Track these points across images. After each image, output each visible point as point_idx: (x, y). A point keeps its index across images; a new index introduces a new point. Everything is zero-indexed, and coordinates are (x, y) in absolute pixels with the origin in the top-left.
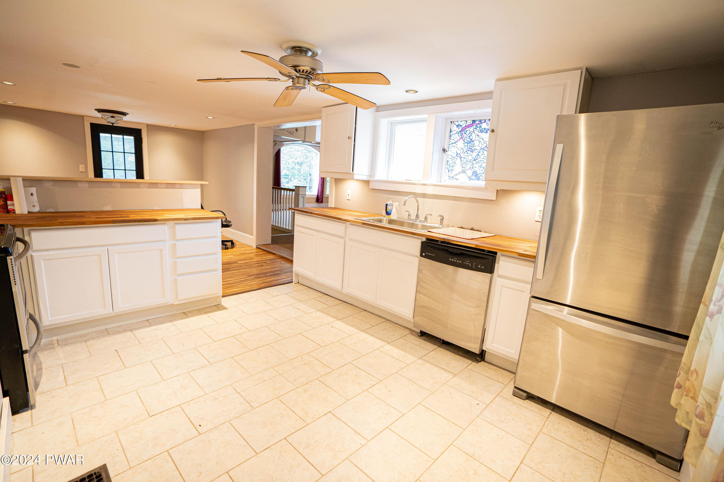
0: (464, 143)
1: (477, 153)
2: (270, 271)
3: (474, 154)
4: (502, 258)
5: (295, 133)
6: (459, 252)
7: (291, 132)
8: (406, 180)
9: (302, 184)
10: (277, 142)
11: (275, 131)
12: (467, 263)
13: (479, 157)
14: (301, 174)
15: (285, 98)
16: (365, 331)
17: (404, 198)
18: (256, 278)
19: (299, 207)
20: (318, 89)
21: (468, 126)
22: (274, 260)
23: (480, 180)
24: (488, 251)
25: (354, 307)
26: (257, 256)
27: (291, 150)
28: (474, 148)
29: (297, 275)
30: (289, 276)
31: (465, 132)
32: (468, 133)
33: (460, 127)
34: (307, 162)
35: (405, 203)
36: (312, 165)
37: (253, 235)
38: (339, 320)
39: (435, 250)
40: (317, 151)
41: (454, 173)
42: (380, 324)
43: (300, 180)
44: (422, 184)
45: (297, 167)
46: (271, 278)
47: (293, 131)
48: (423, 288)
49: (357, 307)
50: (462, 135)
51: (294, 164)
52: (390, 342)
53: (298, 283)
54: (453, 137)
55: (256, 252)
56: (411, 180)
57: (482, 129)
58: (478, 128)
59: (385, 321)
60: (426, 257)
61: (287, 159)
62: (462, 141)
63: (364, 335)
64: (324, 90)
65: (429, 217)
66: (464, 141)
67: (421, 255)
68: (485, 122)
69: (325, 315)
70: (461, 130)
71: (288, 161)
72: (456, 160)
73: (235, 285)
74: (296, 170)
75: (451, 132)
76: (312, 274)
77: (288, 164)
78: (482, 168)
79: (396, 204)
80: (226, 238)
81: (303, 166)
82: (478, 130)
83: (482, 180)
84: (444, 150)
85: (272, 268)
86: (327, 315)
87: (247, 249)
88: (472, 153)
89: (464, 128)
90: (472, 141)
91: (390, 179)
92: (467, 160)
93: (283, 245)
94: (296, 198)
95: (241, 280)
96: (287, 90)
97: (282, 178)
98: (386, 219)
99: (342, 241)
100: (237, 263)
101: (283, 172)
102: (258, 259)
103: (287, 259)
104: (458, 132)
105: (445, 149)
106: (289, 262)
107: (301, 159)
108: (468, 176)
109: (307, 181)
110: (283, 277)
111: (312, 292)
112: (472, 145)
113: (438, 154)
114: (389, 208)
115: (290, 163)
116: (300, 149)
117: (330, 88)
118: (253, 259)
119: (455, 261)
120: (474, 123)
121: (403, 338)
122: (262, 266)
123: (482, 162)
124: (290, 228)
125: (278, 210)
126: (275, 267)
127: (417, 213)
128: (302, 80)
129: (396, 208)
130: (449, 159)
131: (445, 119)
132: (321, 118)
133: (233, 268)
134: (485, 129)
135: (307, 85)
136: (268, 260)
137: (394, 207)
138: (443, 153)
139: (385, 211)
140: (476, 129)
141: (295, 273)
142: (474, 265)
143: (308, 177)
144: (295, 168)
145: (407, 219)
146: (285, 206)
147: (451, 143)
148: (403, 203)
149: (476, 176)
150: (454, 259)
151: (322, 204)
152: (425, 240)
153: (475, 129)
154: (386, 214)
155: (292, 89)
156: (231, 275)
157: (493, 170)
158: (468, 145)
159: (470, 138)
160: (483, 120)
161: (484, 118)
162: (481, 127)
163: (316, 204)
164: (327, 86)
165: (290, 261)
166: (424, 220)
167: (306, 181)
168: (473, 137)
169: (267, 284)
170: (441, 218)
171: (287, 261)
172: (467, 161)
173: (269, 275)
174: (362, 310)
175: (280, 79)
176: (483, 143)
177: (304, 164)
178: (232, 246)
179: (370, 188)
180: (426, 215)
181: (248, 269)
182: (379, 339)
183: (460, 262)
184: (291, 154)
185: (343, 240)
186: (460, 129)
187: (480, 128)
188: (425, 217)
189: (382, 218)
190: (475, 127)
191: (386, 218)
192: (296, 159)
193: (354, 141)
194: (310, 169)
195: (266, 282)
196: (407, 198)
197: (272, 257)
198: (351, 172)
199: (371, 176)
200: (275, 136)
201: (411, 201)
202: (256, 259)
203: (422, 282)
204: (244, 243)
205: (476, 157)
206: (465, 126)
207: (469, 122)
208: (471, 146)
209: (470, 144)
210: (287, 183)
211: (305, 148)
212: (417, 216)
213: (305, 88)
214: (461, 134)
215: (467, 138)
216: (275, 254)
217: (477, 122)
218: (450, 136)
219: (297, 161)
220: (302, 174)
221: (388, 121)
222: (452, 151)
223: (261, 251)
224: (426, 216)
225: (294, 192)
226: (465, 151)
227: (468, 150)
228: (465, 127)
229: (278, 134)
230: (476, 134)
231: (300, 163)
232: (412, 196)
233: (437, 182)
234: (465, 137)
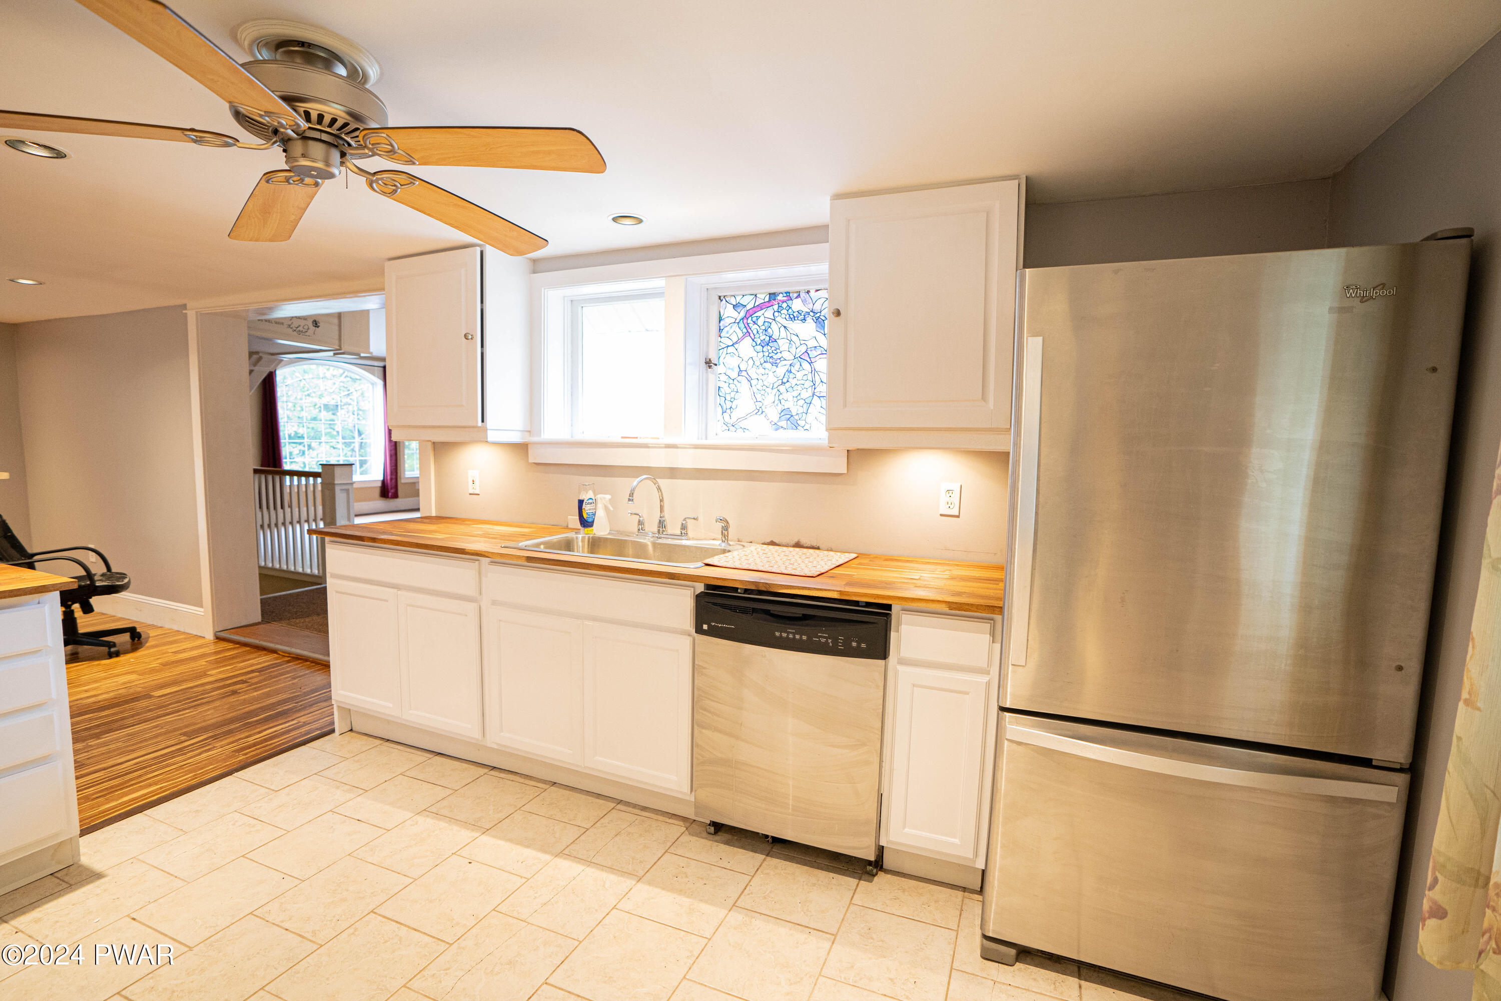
0: (754, 344)
1: (787, 367)
2: (259, 706)
3: (781, 370)
4: (905, 617)
5: (310, 332)
6: (800, 611)
7: (301, 329)
8: (622, 437)
9: (339, 456)
10: (261, 355)
11: (251, 325)
12: (823, 637)
13: (791, 376)
14: (335, 433)
15: (266, 211)
16: (566, 852)
17: (626, 484)
18: (215, 737)
19: (338, 524)
20: (374, 185)
21: (761, 307)
22: (273, 668)
23: (799, 427)
24: (866, 602)
25: (522, 780)
26: (219, 663)
27: (306, 377)
28: (779, 355)
29: (346, 711)
30: (320, 713)
31: (754, 319)
32: (760, 322)
33: (741, 308)
34: (350, 404)
35: (631, 495)
36: (363, 411)
37: (201, 606)
38: (486, 831)
39: (735, 613)
40: (374, 376)
41: (736, 415)
42: (602, 820)
43: (335, 446)
44: (665, 445)
45: (325, 415)
46: (265, 730)
47: (306, 327)
48: (710, 712)
49: (530, 778)
50: (748, 328)
51: (317, 410)
52: (641, 873)
53: (351, 730)
54: (727, 332)
55: (216, 653)
56: (637, 438)
57: (794, 312)
58: (784, 311)
59: (613, 805)
60: (713, 632)
61: (296, 398)
62: (748, 340)
63: (568, 869)
64: (395, 191)
65: (690, 523)
66: (753, 341)
67: (699, 630)
68: (799, 296)
69: (442, 824)
70: (745, 316)
71: (300, 402)
72: (738, 385)
73: (140, 776)
74: (321, 423)
75: (720, 320)
76: (391, 705)
77: (299, 409)
78: (801, 402)
79: (604, 498)
80: (114, 621)
81: (341, 413)
82: (783, 316)
83: (805, 428)
84: (709, 363)
85: (268, 695)
86: (450, 821)
87: (184, 647)
88: (775, 367)
89: (751, 311)
90: (772, 340)
91: (579, 437)
92: (765, 383)
93: (297, 621)
94: (327, 493)
95: (162, 755)
96: (267, 182)
97: (285, 445)
98: (583, 538)
99: (471, 607)
100: (148, 696)
101: (287, 427)
102: (220, 672)
103: (312, 662)
104: (737, 321)
105: (710, 360)
106: (319, 670)
107: (335, 396)
108: (770, 420)
109: (352, 447)
110: (303, 719)
111: (396, 750)
112: (773, 348)
113: (695, 372)
114: (586, 509)
115: (304, 407)
116: (328, 375)
117: (414, 184)
118: (204, 674)
119: (791, 636)
120: (774, 300)
121: (672, 850)
122: (234, 693)
123: (799, 388)
124: (316, 572)
125: (276, 525)
126: (278, 692)
127: (661, 517)
128: (317, 149)
129: (606, 508)
130: (721, 384)
131: (706, 290)
132: (383, 289)
133: (133, 716)
134: (800, 312)
135: (336, 167)
136: (252, 671)
137: (600, 506)
138: (707, 370)
139: (578, 517)
140: (778, 312)
141: (338, 707)
142: (840, 642)
143: (354, 438)
144: (318, 418)
145: (637, 533)
146: (297, 513)
147: (723, 346)
148: (628, 497)
149: (789, 419)
150: (788, 633)
151: (396, 500)
152: (703, 591)
153: (776, 314)
154: (581, 524)
155: (287, 180)
156: (129, 740)
157: (845, 406)
158: (765, 349)
159: (766, 333)
160: (793, 292)
161: (797, 289)
162: (790, 308)
163: (381, 502)
164: (402, 179)
165: (323, 665)
166: (679, 533)
167: (350, 446)
168: (775, 329)
169: (252, 753)
170: (723, 525)
171: (314, 666)
172: (764, 388)
173: (257, 721)
174: (545, 783)
175: (238, 141)
176: (798, 344)
177: (343, 409)
178: (133, 644)
179: (531, 460)
180: (685, 520)
181: (187, 711)
182: (611, 869)
183: (804, 638)
184: (307, 385)
185: (475, 605)
186: (742, 314)
187: (788, 311)
188: (682, 524)
189: (571, 535)
190: (776, 307)
191: (581, 537)
192: (321, 396)
193: (482, 346)
194: (358, 419)
195: (249, 747)
196: (635, 482)
197: (265, 662)
198: (480, 423)
199: (530, 432)
200: (251, 338)
201: (644, 487)
202: (215, 674)
203: (706, 698)
204: (177, 629)
205: (785, 376)
206: (753, 306)
207: (763, 298)
208: (770, 351)
209: (769, 348)
210: (300, 454)
211: (341, 371)
212: (662, 524)
213: (331, 176)
214: (746, 326)
215: (761, 334)
216: (274, 651)
217: (780, 297)
218: (720, 329)
219: (323, 402)
220: (338, 432)
221: (564, 297)
222: (728, 363)
223: (231, 646)
224: (684, 522)
225: (319, 480)
226: (757, 363)
227: (765, 362)
228: (754, 309)
229: (264, 335)
230: (780, 325)
231: (332, 407)
232: (649, 476)
233: (698, 439)
234: (755, 332)
